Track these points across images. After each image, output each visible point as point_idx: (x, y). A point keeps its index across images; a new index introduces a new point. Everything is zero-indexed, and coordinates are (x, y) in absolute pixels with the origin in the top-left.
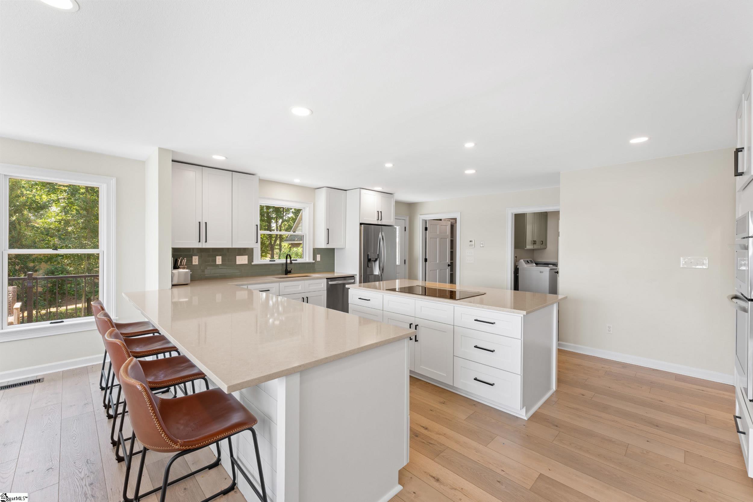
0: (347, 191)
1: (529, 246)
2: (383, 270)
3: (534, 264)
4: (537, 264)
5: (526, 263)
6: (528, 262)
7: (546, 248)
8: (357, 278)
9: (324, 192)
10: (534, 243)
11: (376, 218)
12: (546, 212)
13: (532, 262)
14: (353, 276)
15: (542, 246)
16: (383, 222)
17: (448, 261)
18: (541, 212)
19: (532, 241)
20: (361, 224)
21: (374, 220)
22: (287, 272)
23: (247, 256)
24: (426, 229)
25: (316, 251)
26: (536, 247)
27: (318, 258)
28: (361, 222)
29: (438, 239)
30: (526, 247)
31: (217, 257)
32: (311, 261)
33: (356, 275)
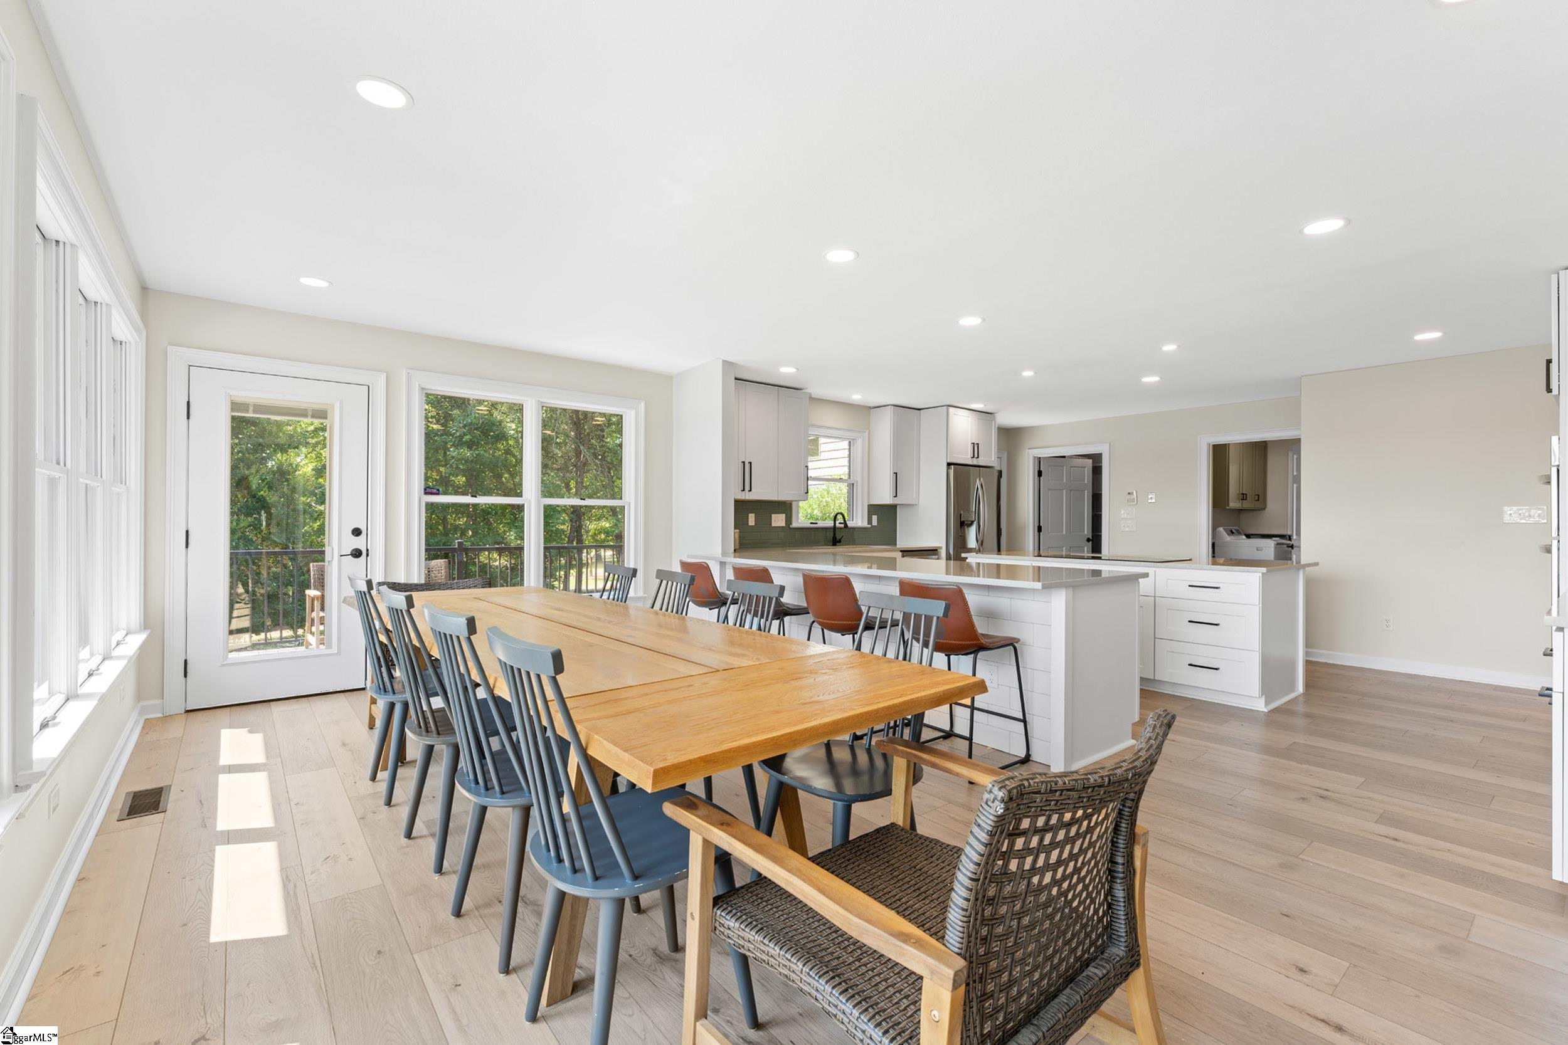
0: (922, 411)
1: (1234, 504)
2: (982, 542)
3: (1244, 537)
4: (1248, 536)
5: (1228, 535)
6: (1232, 532)
7: (1264, 509)
8: (943, 553)
9: (888, 414)
10: (1243, 497)
11: (970, 455)
12: (1265, 442)
13: (1239, 533)
14: (936, 550)
15: (1258, 505)
16: (982, 461)
17: (1087, 531)
18: (1256, 442)
19: (1239, 494)
20: (949, 464)
21: (966, 458)
22: (835, 542)
23: (784, 515)
24: (1040, 474)
25: (873, 509)
26: (1246, 505)
27: (875, 518)
28: (948, 461)
29: (1064, 491)
30: (1228, 506)
31: (750, 515)
32: (865, 524)
33: (941, 548)
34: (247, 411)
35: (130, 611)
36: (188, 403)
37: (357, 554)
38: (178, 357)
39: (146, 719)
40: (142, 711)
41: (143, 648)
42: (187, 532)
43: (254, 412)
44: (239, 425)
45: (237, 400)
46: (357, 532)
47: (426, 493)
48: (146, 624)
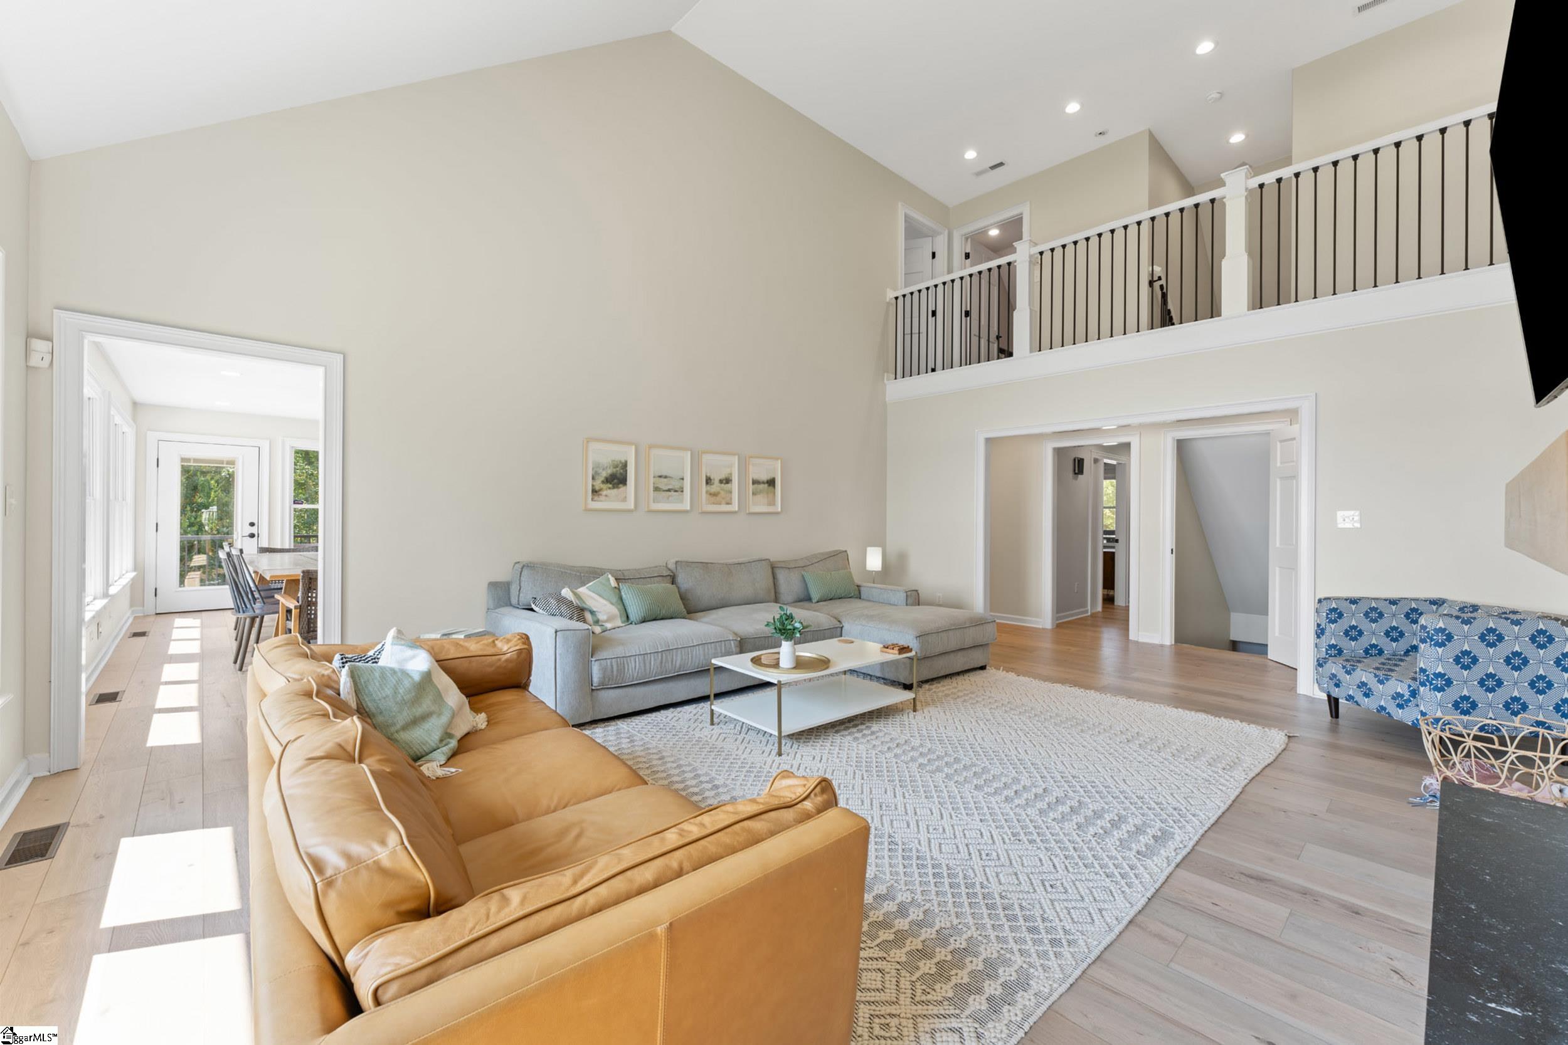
34: (190, 462)
35: (128, 563)
36: (158, 460)
37: (252, 536)
38: (152, 437)
39: (135, 617)
40: (133, 612)
41: (133, 579)
42: (157, 524)
43: (194, 462)
44: (185, 471)
45: (183, 457)
46: (252, 524)
47: (294, 503)
48: (135, 569)
